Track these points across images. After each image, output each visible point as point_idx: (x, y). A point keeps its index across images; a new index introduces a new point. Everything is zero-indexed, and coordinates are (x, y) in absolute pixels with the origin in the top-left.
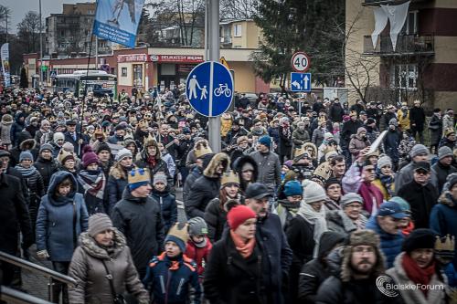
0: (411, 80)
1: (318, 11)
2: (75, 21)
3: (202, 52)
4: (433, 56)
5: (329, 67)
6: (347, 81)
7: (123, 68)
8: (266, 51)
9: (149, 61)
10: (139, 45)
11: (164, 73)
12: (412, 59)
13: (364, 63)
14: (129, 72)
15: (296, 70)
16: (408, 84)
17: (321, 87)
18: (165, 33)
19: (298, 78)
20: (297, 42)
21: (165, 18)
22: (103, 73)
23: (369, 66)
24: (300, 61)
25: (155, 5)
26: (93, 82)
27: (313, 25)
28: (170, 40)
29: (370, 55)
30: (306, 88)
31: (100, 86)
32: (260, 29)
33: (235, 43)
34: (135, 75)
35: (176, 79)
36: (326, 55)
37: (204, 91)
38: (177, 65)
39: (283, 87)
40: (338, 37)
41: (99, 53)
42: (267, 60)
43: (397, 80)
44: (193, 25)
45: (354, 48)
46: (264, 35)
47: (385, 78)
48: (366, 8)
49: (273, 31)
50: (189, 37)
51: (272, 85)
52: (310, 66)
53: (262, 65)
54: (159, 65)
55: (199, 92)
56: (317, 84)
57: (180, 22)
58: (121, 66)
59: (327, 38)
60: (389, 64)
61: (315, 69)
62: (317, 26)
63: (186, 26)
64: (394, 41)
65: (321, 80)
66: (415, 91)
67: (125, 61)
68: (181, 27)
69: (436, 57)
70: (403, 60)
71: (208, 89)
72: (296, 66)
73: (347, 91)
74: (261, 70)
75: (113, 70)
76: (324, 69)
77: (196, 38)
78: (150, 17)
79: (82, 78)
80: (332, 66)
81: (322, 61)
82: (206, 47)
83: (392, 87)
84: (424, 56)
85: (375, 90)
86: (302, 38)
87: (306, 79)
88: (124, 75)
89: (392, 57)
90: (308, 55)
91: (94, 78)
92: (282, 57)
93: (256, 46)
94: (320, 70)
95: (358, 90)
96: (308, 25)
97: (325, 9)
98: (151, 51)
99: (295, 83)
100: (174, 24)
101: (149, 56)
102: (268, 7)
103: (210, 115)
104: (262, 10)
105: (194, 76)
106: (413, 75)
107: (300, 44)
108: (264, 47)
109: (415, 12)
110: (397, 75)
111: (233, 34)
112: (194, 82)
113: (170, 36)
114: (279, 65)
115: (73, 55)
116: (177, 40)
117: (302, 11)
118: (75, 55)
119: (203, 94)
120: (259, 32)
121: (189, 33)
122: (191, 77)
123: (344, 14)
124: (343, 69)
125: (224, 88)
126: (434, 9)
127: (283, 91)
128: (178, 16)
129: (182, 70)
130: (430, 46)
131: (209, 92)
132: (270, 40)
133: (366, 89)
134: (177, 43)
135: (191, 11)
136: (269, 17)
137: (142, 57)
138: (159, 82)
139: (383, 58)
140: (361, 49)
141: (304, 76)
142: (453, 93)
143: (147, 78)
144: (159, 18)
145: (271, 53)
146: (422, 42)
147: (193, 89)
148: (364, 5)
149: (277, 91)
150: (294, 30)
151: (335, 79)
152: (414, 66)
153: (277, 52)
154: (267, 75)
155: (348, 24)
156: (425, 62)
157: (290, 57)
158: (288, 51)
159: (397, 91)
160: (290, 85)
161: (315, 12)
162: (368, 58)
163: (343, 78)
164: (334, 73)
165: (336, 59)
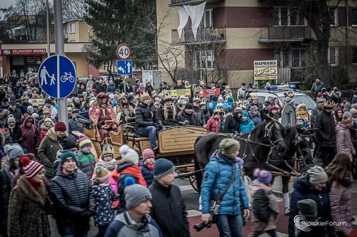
0: (209, 63)
1: (136, 11)
3: (45, 46)
4: (225, 43)
5: (146, 56)
6: (160, 65)
8: (95, 43)
9: (3, 55)
12: (210, 47)
13: (173, 51)
15: (120, 58)
16: (206, 65)
17: (139, 70)
18: (14, 31)
19: (122, 64)
20: (120, 36)
21: (13, 20)
23: (176, 53)
24: (124, 51)
25: (5, 10)
27: (132, 23)
28: (18, 37)
29: (177, 44)
30: (129, 72)
32: (90, 27)
33: (70, 38)
35: (25, 68)
36: (142, 46)
37: (53, 78)
38: (25, 57)
39: (110, 72)
40: (151, 31)
42: (97, 51)
43: (199, 63)
44: (36, 25)
45: (164, 39)
46: (94, 31)
47: (189, 62)
48: (172, 8)
49: (101, 28)
50: (33, 35)
51: (101, 70)
52: (131, 55)
53: (93, 55)
54: (11, 58)
55: (49, 80)
56: (137, 68)
57: (26, 22)
59: (143, 32)
60: (192, 50)
61: (135, 57)
62: (135, 23)
63: (31, 26)
64: (195, 32)
65: (139, 65)
66: (213, 71)
68: (27, 27)
69: (228, 44)
70: (202, 47)
71: (56, 77)
72: (120, 55)
73: (160, 72)
74: (92, 59)
76: (142, 56)
77: (39, 35)
78: (2, 19)
80: (147, 54)
81: (139, 50)
82: (48, 42)
83: (195, 68)
84: (218, 44)
85: (182, 71)
86: (124, 33)
87: (129, 65)
89: (194, 45)
90: (130, 47)
92: (109, 48)
93: (87, 40)
94: (138, 57)
95: (169, 72)
96: (128, 23)
97: (140, 10)
98: (4, 47)
99: (120, 69)
100: (21, 25)
101: (2, 51)
102: (96, 9)
103: (59, 97)
104: (92, 12)
105: (44, 67)
106: (211, 58)
107: (122, 38)
108: (94, 41)
109: (210, 10)
110: (198, 59)
111: (69, 31)
112: (44, 72)
113: (18, 34)
114: (106, 54)
116: (24, 37)
117: (123, 12)
119: (52, 81)
120: (89, 29)
121: (33, 31)
122: (42, 68)
123: (155, 14)
124: (157, 55)
125: (68, 76)
126: (224, 7)
127: (110, 74)
128: (24, 18)
130: (223, 36)
132: (98, 35)
133: (175, 71)
134: (25, 40)
135: (34, 14)
136: (97, 17)
138: (11, 71)
139: (187, 47)
140: (170, 40)
141: (127, 63)
143: (1, 68)
144: (9, 20)
145: (100, 46)
146: (217, 32)
147: (43, 77)
148: (170, 6)
149: (105, 75)
150: (117, 26)
151: (150, 64)
152: (211, 52)
153: (104, 44)
154: (97, 63)
155: (159, 20)
156: (219, 49)
157: (116, 49)
158: (113, 43)
159: (199, 71)
160: (115, 69)
161: (133, 13)
162: (175, 47)
163: (156, 63)
164: (150, 59)
165: (150, 48)
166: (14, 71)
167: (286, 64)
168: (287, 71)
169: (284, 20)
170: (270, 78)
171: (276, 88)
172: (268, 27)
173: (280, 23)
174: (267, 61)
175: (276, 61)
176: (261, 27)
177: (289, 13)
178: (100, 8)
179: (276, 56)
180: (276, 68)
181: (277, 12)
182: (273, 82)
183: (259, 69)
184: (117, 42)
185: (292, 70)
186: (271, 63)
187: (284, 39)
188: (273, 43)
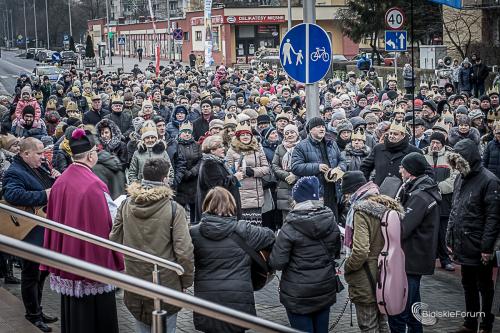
3: (284, 11)
5: (426, 24)
6: (446, 38)
7: (197, 32)
8: (354, 7)
9: (225, 23)
11: (241, 36)
13: (465, 18)
14: (204, 35)
15: (390, 28)
17: (415, 45)
19: (393, 36)
23: (471, 20)
24: (395, 18)
29: (471, 8)
30: (402, 47)
35: (255, 42)
36: (421, 10)
37: (300, 55)
38: (256, 27)
39: (374, 47)
41: (171, 16)
42: (356, 17)
47: (488, 34)
51: (361, 45)
52: (405, 23)
53: (350, 23)
54: (237, 27)
55: (294, 57)
56: (412, 42)
58: (195, 29)
60: (492, 17)
61: (410, 26)
65: (415, 38)
67: (199, 24)
71: (304, 54)
72: (390, 24)
73: (446, 48)
74: (349, 28)
75: (186, 35)
76: (420, 25)
80: (428, 22)
81: (417, 17)
82: (289, 5)
85: (477, 47)
87: (402, 37)
89: (496, 9)
90: (403, 11)
92: (372, 13)
93: (343, 2)
95: (459, 48)
98: (228, 12)
99: (390, 43)
101: (225, 18)
103: (307, 82)
105: (288, 40)
108: (352, 3)
112: (288, 47)
114: (369, 23)
115: (141, 20)
118: (143, 19)
119: (299, 59)
122: (285, 41)
124: (441, 22)
125: (321, 52)
127: (374, 50)
129: (262, 31)
131: (305, 57)
133: (467, 46)
134: (255, 2)
137: (218, 18)
138: (237, 46)
139: (486, 12)
141: (399, 35)
143: (224, 42)
145: (360, 10)
147: (287, 54)
151: (432, 37)
153: (366, 8)
154: (356, 34)
157: (383, 15)
158: (379, 6)
160: (381, 44)
162: (469, 12)
163: (441, 34)
164: (432, 30)
165: (432, 14)
166: (241, 46)
184: (384, 5)
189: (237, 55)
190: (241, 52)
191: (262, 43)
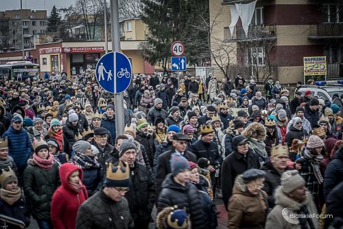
0: (260, 59)
1: (189, 10)
2: (5, 24)
3: (103, 44)
4: (276, 40)
5: (199, 52)
6: (213, 62)
7: (44, 59)
8: (151, 41)
9: (63, 52)
10: (54, 41)
11: (75, 61)
12: (261, 43)
13: (225, 48)
14: (48, 61)
15: (174, 55)
16: (258, 61)
17: (193, 67)
18: (73, 31)
19: (176, 60)
20: (174, 34)
21: (73, 20)
22: (29, 63)
23: (228, 50)
24: (178, 48)
25: (65, 10)
26: (22, 70)
27: (185, 21)
28: (78, 36)
29: (229, 41)
30: (183, 68)
31: (27, 73)
32: (146, 25)
33: (127, 36)
34: (53, 63)
35: (84, 65)
36: (196, 43)
37: (110, 74)
38: (84, 55)
39: (165, 68)
40: (204, 29)
41: (25, 48)
42: (152, 48)
43: (250, 60)
44: (94, 24)
45: (217, 36)
46: (149, 30)
47: (241, 59)
48: (225, 6)
49: (156, 27)
50: (92, 33)
51: (156, 67)
52: (185, 52)
53: (148, 52)
54: (71, 55)
55: (106, 76)
56: (190, 65)
57: (85, 22)
58: (42, 57)
59: (196, 30)
60: (243, 47)
61: (188, 54)
62: (189, 21)
63: (89, 25)
64: (246, 29)
65: (193, 62)
66: (263, 67)
67: (45, 53)
68: (86, 26)
69: (278, 41)
70: (254, 44)
71: (113, 73)
72: (175, 52)
73: (213, 69)
74: (148, 56)
75: (36, 61)
76: (195, 53)
77: (97, 34)
78: (62, 19)
79: (13, 67)
80: (201, 51)
81: (193, 48)
82: (106, 40)
83: (247, 64)
84: (269, 41)
85: (234, 67)
86: (178, 31)
87: (183, 61)
88: (45, 63)
89: (245, 42)
90: (184, 44)
91: (22, 67)
92: (163, 45)
93: (143, 38)
94: (192, 54)
95: (221, 68)
96: (182, 21)
97: (194, 9)
98: (64, 45)
99: (175, 65)
100: (80, 24)
101: (63, 49)
102: (151, 8)
103: (115, 92)
104: (147, 11)
106: (262, 55)
107: (176, 35)
108: (150, 38)
109: (261, 8)
110: (249, 56)
111: (126, 29)
112: (102, 68)
113: (78, 33)
114: (161, 52)
115: (5, 50)
116: (83, 35)
117: (177, 11)
118: (7, 50)
119: (109, 76)
120: (145, 28)
121: (92, 30)
122: (99, 64)
123: (208, 12)
124: (210, 52)
125: (124, 72)
126: (274, 6)
127: (165, 71)
128: (83, 17)
129: (88, 58)
130: (273, 33)
131: (113, 75)
132: (153, 33)
133: (227, 67)
134: (83, 38)
135: (93, 13)
136: (152, 16)
137: (58, 49)
138: (71, 68)
139: (239, 43)
140: (222, 37)
141: (181, 60)
142: (292, 67)
143: (62, 66)
144: (69, 20)
145: (155, 43)
146: (267, 30)
147: (101, 73)
148: (223, 4)
149: (160, 72)
150: (171, 25)
151: (204, 60)
152: (262, 49)
153: (159, 42)
154: (153, 60)
155: (212, 19)
156: (269, 45)
157: (170, 46)
158: (167, 41)
159: (250, 68)
160: (169, 66)
161: (187, 11)
162: (227, 44)
163: (209, 59)
164: (203, 56)
165: (203, 46)
166: (74, 68)
167: (335, 61)
168: (336, 67)
169: (333, 17)
170: (319, 74)
171: (326, 83)
172: (317, 24)
173: (329, 20)
174: (316, 57)
175: (325, 57)
176: (310, 24)
177: (338, 10)
178: (155, 7)
179: (325, 52)
180: (325, 64)
181: (326, 9)
182: (322, 77)
183: (308, 65)
184: (171, 40)
185: (341, 66)
186: (320, 59)
187: (333, 35)
188: (323, 40)
189: (71, 75)
190: (74, 73)
191: (88, 66)
